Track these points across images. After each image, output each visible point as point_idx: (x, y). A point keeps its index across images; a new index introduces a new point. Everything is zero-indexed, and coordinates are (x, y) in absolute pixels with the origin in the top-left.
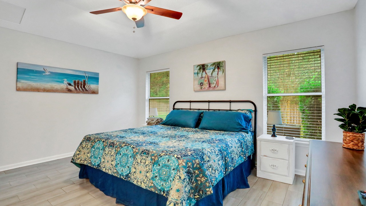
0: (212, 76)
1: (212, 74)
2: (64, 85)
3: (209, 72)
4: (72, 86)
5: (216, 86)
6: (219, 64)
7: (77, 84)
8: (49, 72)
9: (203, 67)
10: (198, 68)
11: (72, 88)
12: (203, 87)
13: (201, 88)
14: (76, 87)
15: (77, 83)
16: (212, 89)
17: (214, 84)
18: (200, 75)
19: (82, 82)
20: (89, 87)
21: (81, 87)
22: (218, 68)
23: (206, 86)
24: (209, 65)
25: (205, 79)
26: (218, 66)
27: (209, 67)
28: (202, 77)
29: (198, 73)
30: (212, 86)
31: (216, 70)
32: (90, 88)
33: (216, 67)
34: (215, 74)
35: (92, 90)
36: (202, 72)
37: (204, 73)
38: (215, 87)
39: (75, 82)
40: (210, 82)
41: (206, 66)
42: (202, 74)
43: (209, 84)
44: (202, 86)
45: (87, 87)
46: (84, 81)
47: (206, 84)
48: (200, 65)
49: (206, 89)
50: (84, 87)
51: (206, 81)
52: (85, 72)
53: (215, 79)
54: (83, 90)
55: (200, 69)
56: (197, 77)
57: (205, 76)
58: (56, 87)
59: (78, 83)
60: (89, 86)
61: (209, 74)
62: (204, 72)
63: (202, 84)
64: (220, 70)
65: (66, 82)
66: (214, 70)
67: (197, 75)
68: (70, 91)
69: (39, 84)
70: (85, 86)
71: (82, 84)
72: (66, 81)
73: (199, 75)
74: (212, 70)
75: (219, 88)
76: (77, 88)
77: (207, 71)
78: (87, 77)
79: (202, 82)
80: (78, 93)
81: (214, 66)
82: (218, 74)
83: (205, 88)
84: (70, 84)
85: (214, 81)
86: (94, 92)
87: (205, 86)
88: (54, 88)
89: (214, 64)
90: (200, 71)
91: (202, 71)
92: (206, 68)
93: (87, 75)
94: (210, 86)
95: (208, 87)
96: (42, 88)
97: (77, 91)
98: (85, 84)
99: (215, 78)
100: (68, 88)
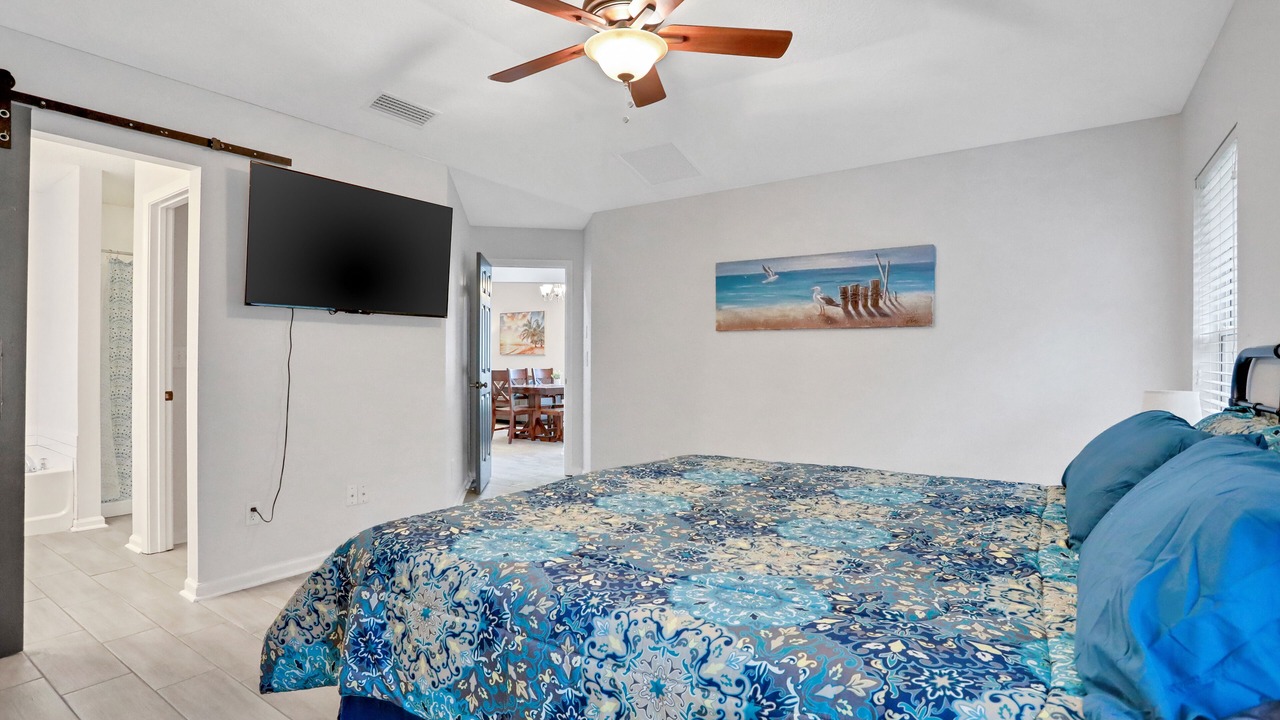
2: (813, 306)
4: (837, 305)
7: (851, 297)
8: (776, 274)
11: (837, 312)
14: (850, 308)
15: (853, 294)
19: (866, 289)
20: (895, 303)
21: (865, 306)
32: (898, 307)
35: (904, 311)
39: (844, 293)
45: (885, 303)
46: (876, 286)
50: (875, 304)
52: (877, 254)
54: (871, 314)
58: (792, 314)
59: (855, 294)
60: (893, 301)
65: (819, 297)
68: (829, 322)
69: (754, 310)
70: (877, 303)
71: (870, 294)
72: (818, 294)
76: (853, 312)
78: (883, 267)
80: (855, 328)
84: (830, 302)
86: (918, 320)
88: (788, 316)
93: (884, 262)
96: (762, 320)
97: (852, 322)
98: (877, 294)
100: (824, 315)
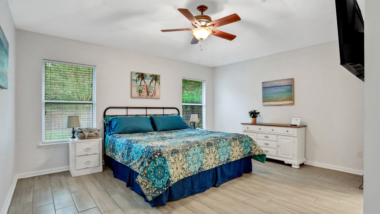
0: (150, 86)
1: (150, 84)
3: (148, 82)
5: (154, 95)
6: (156, 77)
9: (142, 76)
10: (137, 75)
12: (142, 94)
13: (140, 95)
16: (150, 97)
17: (152, 92)
18: (139, 83)
22: (156, 80)
23: (145, 93)
24: (148, 76)
25: (144, 87)
26: (156, 78)
27: (148, 77)
28: (141, 85)
29: (136, 81)
30: (151, 94)
31: (154, 81)
33: (154, 78)
34: (153, 84)
36: (141, 81)
37: (143, 82)
38: (152, 95)
40: (148, 90)
41: (145, 76)
42: (141, 82)
43: (148, 92)
44: (140, 93)
47: (145, 92)
48: (139, 73)
49: (145, 96)
51: (145, 89)
53: (153, 89)
55: (139, 77)
56: (136, 84)
57: (144, 85)
61: (148, 84)
62: (143, 80)
63: (140, 92)
64: (157, 82)
66: (152, 81)
67: (136, 83)
73: (137, 82)
74: (150, 81)
75: (155, 97)
77: (146, 80)
79: (141, 89)
81: (152, 77)
82: (155, 85)
83: (143, 96)
85: (152, 91)
87: (143, 94)
89: (152, 76)
90: (139, 79)
91: (141, 79)
92: (145, 78)
94: (148, 95)
95: (147, 95)
99: (153, 87)
